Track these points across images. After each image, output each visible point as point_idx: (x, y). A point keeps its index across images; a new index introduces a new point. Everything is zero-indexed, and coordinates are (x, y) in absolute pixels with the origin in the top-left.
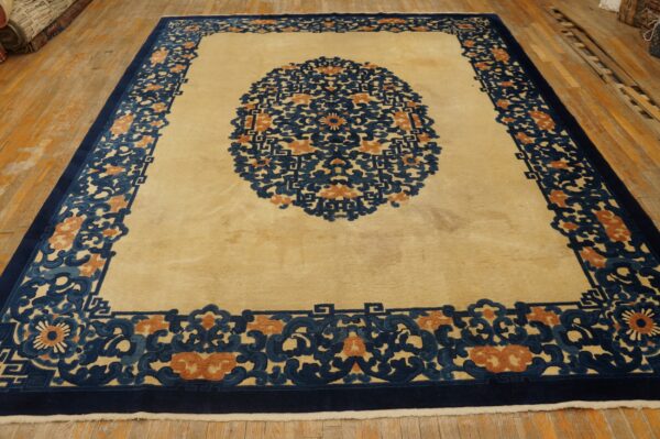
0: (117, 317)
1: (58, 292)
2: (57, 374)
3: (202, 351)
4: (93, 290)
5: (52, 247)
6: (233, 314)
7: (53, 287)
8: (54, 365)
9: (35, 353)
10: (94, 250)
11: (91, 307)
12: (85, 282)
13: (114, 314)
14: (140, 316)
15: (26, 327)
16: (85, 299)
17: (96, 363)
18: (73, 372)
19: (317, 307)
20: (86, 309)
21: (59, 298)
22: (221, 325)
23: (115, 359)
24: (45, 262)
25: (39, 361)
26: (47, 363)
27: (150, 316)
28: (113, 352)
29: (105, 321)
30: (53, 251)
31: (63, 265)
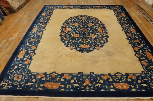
0: (33, 74)
1: (20, 67)
2: (19, 86)
3: (52, 82)
4: (27, 67)
5: (18, 57)
6: (59, 74)
7: (18, 66)
8: (18, 84)
9: (14, 81)
10: (28, 58)
11: (27, 71)
12: (26, 65)
14: (38, 74)
15: (12, 75)
16: (26, 69)
17: (28, 84)
18: (22, 86)
19: (79, 73)
20: (26, 72)
21: (20, 69)
22: (57, 76)
23: (32, 83)
24: (17, 60)
25: (15, 83)
27: (40, 74)
28: (31, 82)
29: (30, 74)
30: (19, 58)
31: (21, 61)
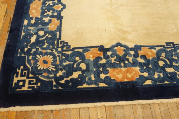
1: (40, 39)
2: (54, 83)
4: (58, 37)
5: (31, 16)
7: (39, 37)
8: (51, 78)
9: (40, 72)
10: (52, 16)
11: (60, 46)
12: (53, 33)
13: (74, 49)
14: (86, 49)
15: (31, 57)
16: (56, 42)
17: (73, 77)
18: (63, 82)
20: (58, 47)
21: (43, 42)
23: (80, 73)
24: (29, 24)
25: (44, 76)
26: (48, 77)
27: (91, 49)
28: (78, 69)
29: (69, 53)
30: (32, 18)
31: (40, 26)
